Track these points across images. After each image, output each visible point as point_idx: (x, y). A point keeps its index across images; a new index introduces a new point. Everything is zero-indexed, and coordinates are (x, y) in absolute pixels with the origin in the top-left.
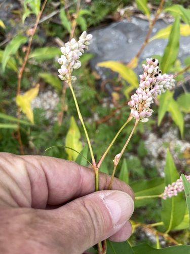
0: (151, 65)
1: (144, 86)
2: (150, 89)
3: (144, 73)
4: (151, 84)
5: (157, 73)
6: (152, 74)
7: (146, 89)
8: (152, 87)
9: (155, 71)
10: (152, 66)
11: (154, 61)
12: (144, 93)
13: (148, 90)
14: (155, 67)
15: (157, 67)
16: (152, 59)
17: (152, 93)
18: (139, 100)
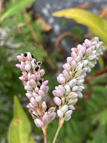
0: (24, 61)
1: (30, 87)
2: (39, 87)
3: (23, 73)
4: (36, 81)
5: (36, 66)
6: (32, 70)
7: (34, 89)
8: (39, 83)
9: (33, 65)
10: (27, 62)
11: (26, 55)
12: (34, 94)
13: (37, 88)
14: (31, 61)
15: (34, 60)
16: (22, 55)
17: (43, 90)
18: (33, 105)
